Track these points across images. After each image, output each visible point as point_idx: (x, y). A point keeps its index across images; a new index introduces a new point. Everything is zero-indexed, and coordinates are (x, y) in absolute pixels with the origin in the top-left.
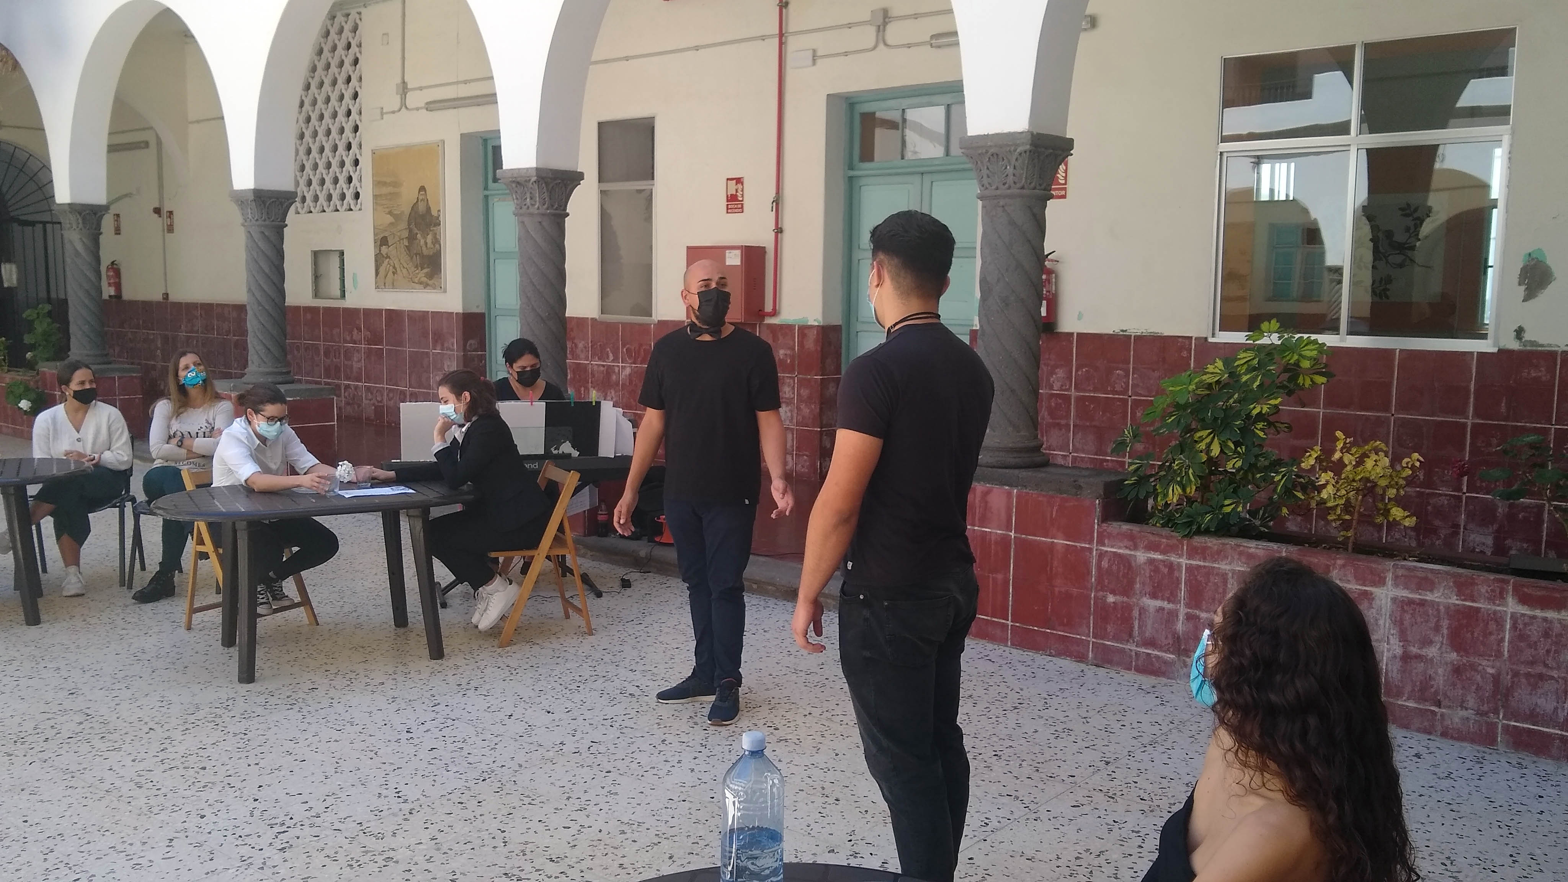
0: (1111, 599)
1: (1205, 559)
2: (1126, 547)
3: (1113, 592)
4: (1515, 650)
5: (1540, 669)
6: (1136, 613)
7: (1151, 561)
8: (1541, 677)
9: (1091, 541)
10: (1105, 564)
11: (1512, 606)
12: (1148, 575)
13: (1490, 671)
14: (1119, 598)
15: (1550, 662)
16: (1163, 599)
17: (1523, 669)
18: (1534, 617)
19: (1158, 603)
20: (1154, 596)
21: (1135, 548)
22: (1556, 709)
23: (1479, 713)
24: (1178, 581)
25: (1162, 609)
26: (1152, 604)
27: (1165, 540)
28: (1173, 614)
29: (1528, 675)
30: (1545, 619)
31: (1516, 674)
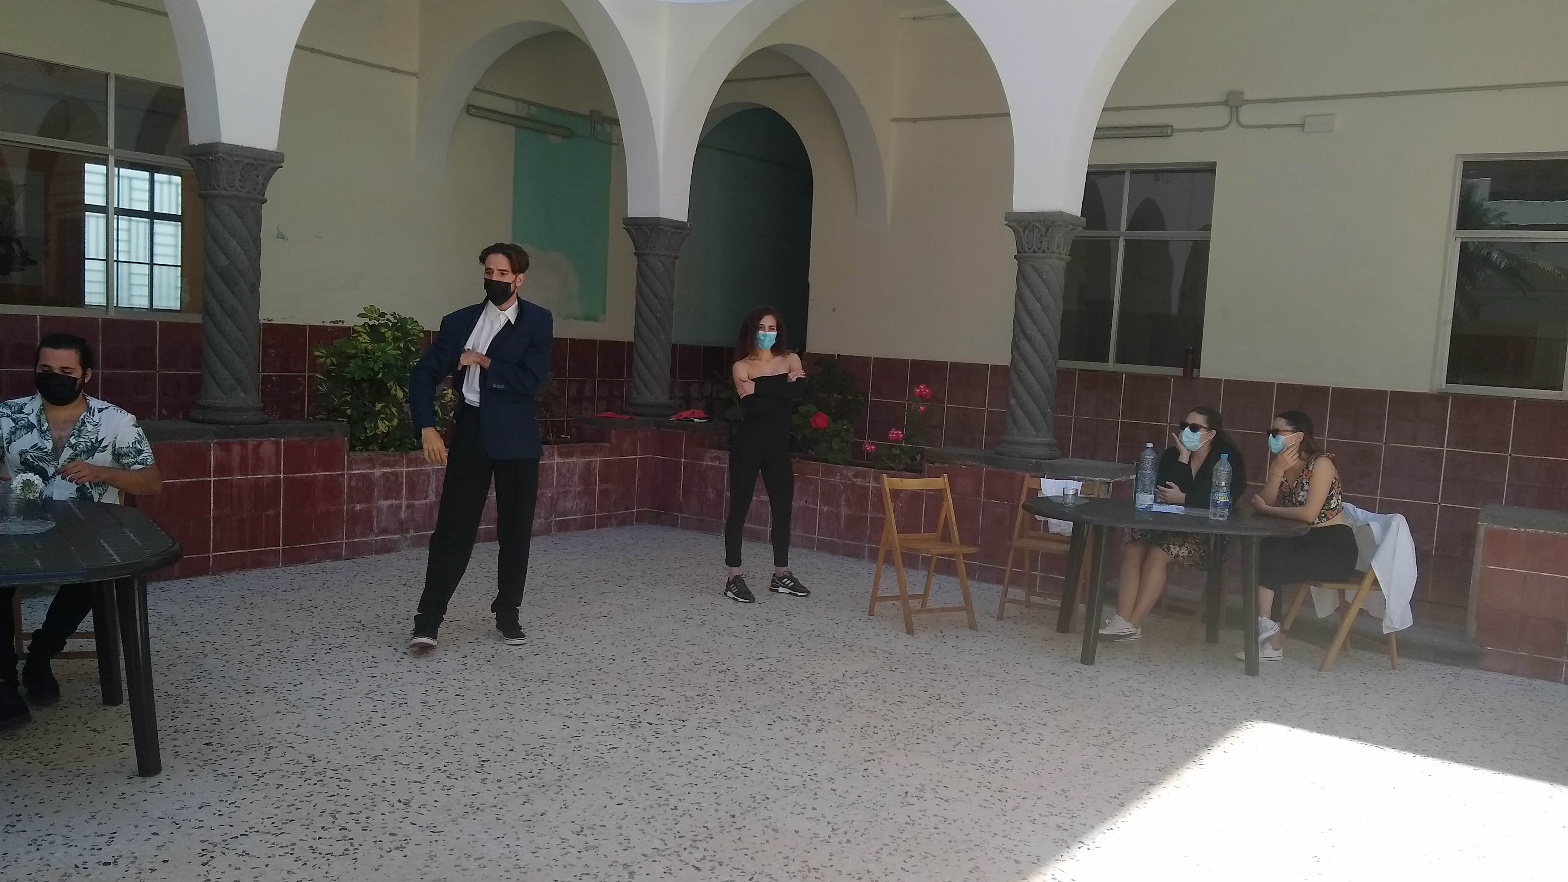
0: (358, 507)
1: (416, 466)
2: (368, 468)
3: (359, 503)
4: (558, 480)
5: (567, 488)
6: (375, 513)
7: (384, 474)
8: (567, 492)
9: (343, 470)
10: (353, 484)
11: (557, 460)
12: (382, 484)
13: (550, 495)
14: (363, 506)
15: (570, 484)
16: (392, 499)
17: (561, 490)
18: (564, 463)
19: (389, 502)
20: (386, 498)
21: (374, 467)
22: (572, 506)
23: (545, 519)
24: (401, 484)
25: (391, 505)
26: (385, 503)
27: (392, 458)
28: (399, 507)
29: (563, 492)
30: (568, 463)
31: (559, 493)
